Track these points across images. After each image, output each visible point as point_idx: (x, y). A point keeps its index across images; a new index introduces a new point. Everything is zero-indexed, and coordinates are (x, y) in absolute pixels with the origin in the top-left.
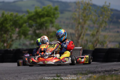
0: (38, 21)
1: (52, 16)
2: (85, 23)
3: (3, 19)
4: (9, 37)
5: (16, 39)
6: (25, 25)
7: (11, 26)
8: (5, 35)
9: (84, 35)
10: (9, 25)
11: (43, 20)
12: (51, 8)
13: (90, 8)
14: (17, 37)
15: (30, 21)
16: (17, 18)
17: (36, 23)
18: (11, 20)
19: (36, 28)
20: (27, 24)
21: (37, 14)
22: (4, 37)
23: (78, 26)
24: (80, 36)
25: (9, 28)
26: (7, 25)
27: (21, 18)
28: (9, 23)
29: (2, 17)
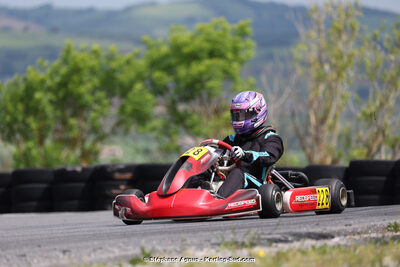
0: (182, 71)
1: (230, 55)
2: (339, 75)
3: (64, 70)
5: (113, 132)
6: (138, 86)
7: (93, 92)
8: (73, 122)
9: (335, 117)
10: (89, 85)
11: (197, 68)
12: (224, 30)
13: (353, 28)
14: (117, 124)
15: (157, 74)
16: (114, 65)
17: (177, 81)
18: (93, 72)
19: (176, 97)
20: (147, 82)
21: (177, 49)
23: (317, 87)
24: (322, 121)
25: (88, 98)
27: (128, 62)
28: (90, 80)
29: (65, 61)
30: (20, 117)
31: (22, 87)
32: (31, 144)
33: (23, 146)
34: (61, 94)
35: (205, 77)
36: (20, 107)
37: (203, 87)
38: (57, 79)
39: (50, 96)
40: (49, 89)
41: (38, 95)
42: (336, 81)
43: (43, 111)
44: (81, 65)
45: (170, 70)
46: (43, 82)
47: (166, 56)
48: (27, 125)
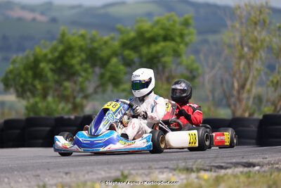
0: (145, 50)
1: (178, 39)
2: (254, 54)
3: (61, 48)
4: (77, 88)
5: (95, 92)
6: (114, 60)
7: (81, 63)
8: (67, 84)
9: (252, 84)
10: (79, 59)
11: (155, 48)
12: (174, 21)
13: (264, 21)
14: (98, 87)
15: (127, 52)
16: (95, 45)
17: (141, 57)
18: (81, 49)
20: (120, 57)
21: (141, 34)
22: (66, 89)
23: (240, 62)
24: (243, 87)
25: (78, 67)
26: (74, 62)
27: (106, 43)
28: (79, 55)
29: (61, 42)
30: (30, 81)
31: (32, 59)
32: (37, 99)
33: (32, 101)
34: (59, 64)
35: (160, 55)
36: (30, 73)
37: (159, 61)
38: (56, 54)
39: (51, 66)
40: (50, 61)
41: (42, 65)
42: (253, 58)
43: (46, 76)
44: (73, 44)
45: (135, 49)
46: (45, 55)
47: (134, 39)
48: (34, 86)
